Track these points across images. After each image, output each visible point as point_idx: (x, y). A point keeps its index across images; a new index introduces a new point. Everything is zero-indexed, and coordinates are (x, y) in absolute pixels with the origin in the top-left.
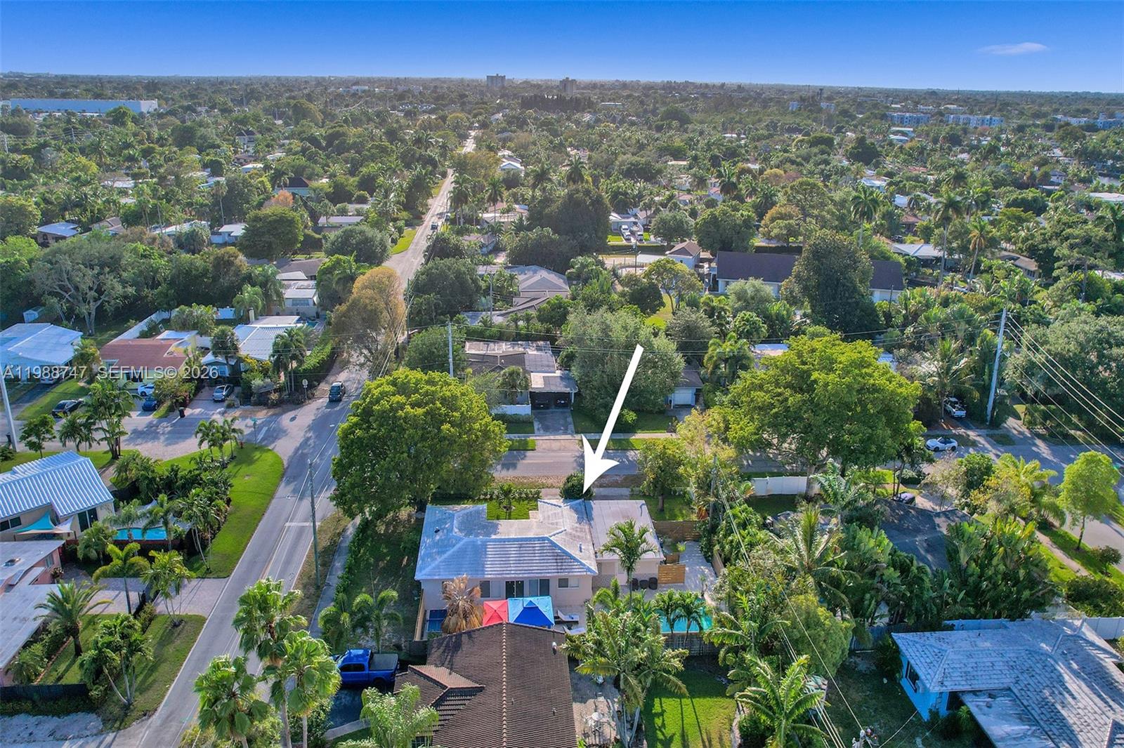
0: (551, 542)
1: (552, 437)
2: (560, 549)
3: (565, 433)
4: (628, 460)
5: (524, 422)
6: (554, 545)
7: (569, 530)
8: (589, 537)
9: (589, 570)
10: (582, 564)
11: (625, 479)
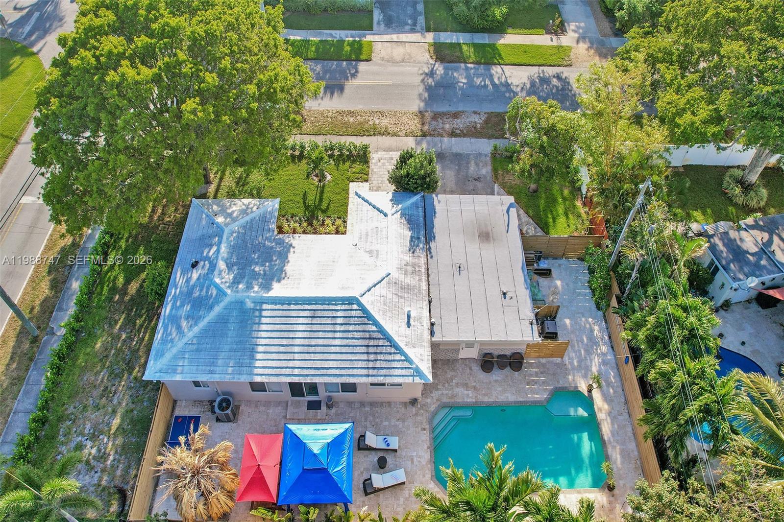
0: (363, 309)
1: (394, 37)
2: (376, 323)
3: (413, 31)
4: (494, 84)
5: (359, 10)
6: (367, 315)
7: (395, 274)
8: (424, 286)
9: (418, 372)
10: (408, 359)
11: (486, 122)
